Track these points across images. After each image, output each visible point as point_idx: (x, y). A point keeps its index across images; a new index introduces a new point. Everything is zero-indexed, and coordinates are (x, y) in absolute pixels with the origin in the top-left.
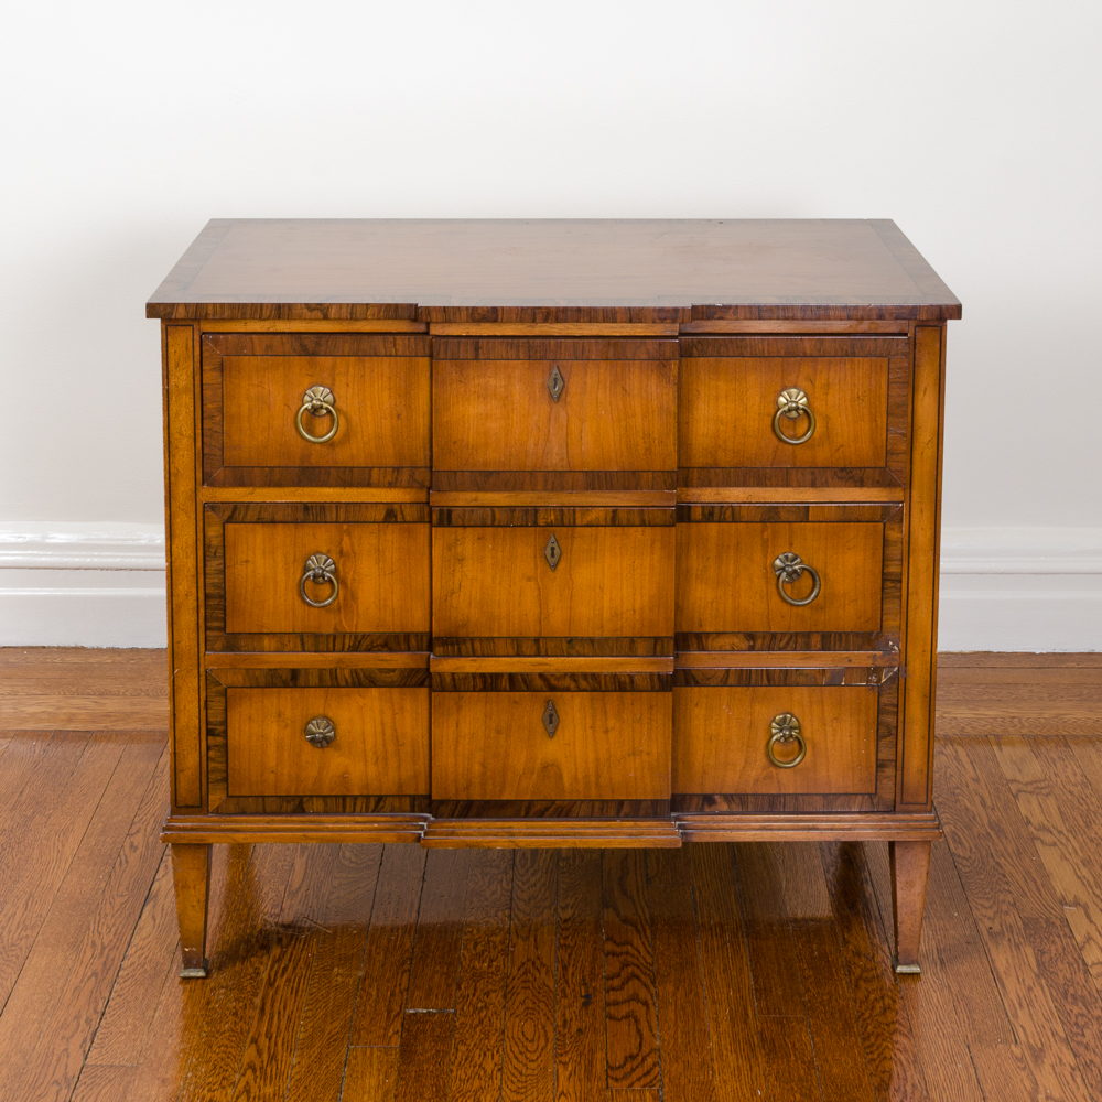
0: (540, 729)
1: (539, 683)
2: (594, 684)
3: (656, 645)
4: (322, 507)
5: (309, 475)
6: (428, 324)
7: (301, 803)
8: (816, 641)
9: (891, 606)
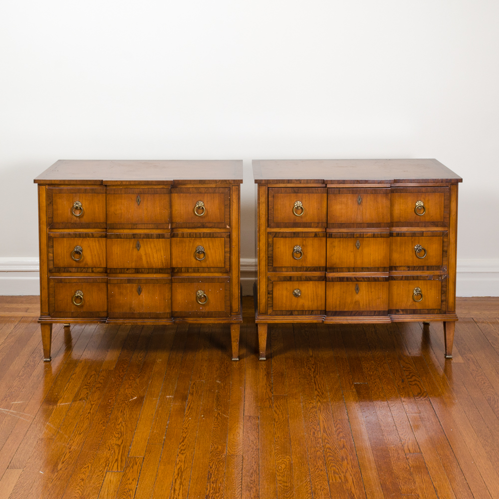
0: (354, 292)
1: (354, 279)
2: (369, 280)
3: (384, 269)
4: (298, 233)
5: (295, 225)
6: (326, 185)
7: (292, 312)
8: (425, 268)
9: (445, 259)
